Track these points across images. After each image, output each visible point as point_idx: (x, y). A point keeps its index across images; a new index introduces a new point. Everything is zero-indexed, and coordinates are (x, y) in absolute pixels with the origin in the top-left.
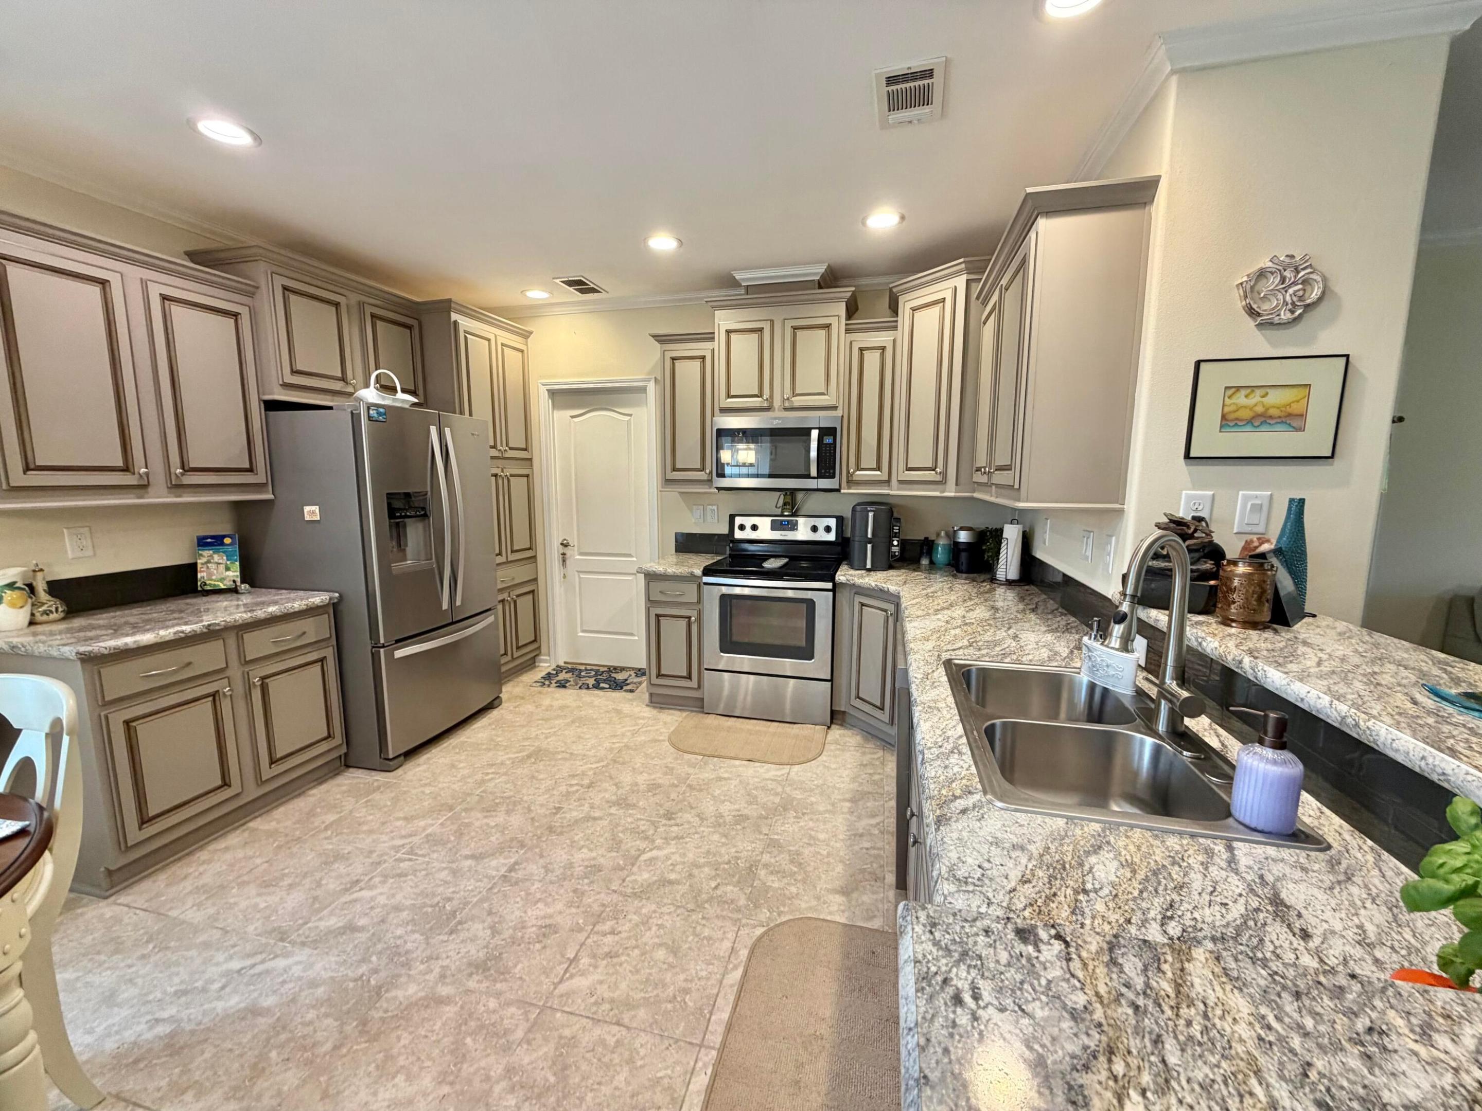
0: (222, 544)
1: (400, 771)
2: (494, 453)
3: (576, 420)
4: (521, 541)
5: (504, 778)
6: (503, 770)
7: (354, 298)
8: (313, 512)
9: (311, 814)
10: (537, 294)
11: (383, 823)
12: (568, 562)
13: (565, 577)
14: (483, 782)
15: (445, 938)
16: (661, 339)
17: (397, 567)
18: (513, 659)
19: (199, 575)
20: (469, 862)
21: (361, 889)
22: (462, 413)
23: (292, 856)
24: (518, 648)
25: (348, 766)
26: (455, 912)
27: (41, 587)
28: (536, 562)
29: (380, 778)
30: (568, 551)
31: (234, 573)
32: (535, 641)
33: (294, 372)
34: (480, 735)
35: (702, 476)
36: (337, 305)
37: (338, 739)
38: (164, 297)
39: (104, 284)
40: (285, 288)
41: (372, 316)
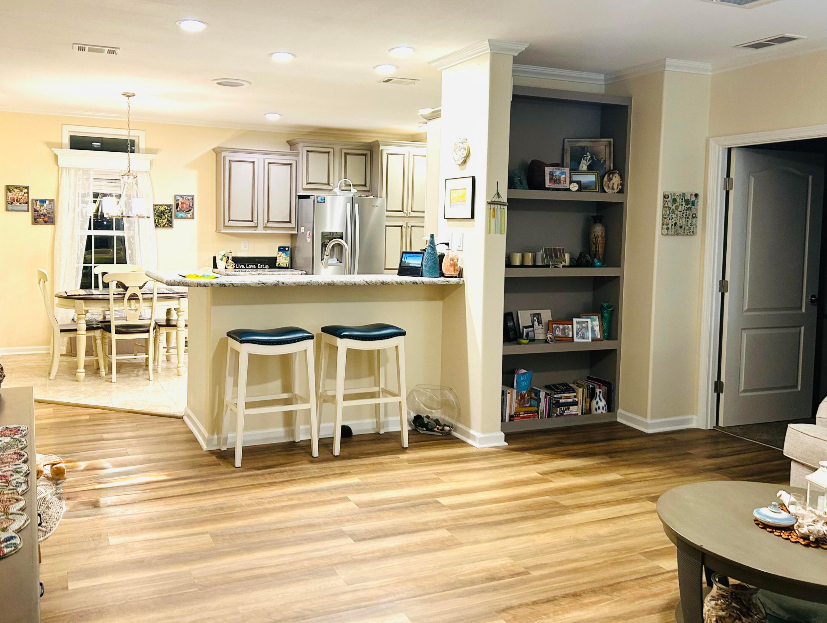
0: (285, 250)
2: (401, 214)
7: (337, 148)
19: (277, 261)
27: (230, 257)
31: (287, 262)
33: (308, 183)
36: (328, 153)
38: (269, 163)
39: (253, 162)
40: (308, 151)
41: (346, 154)
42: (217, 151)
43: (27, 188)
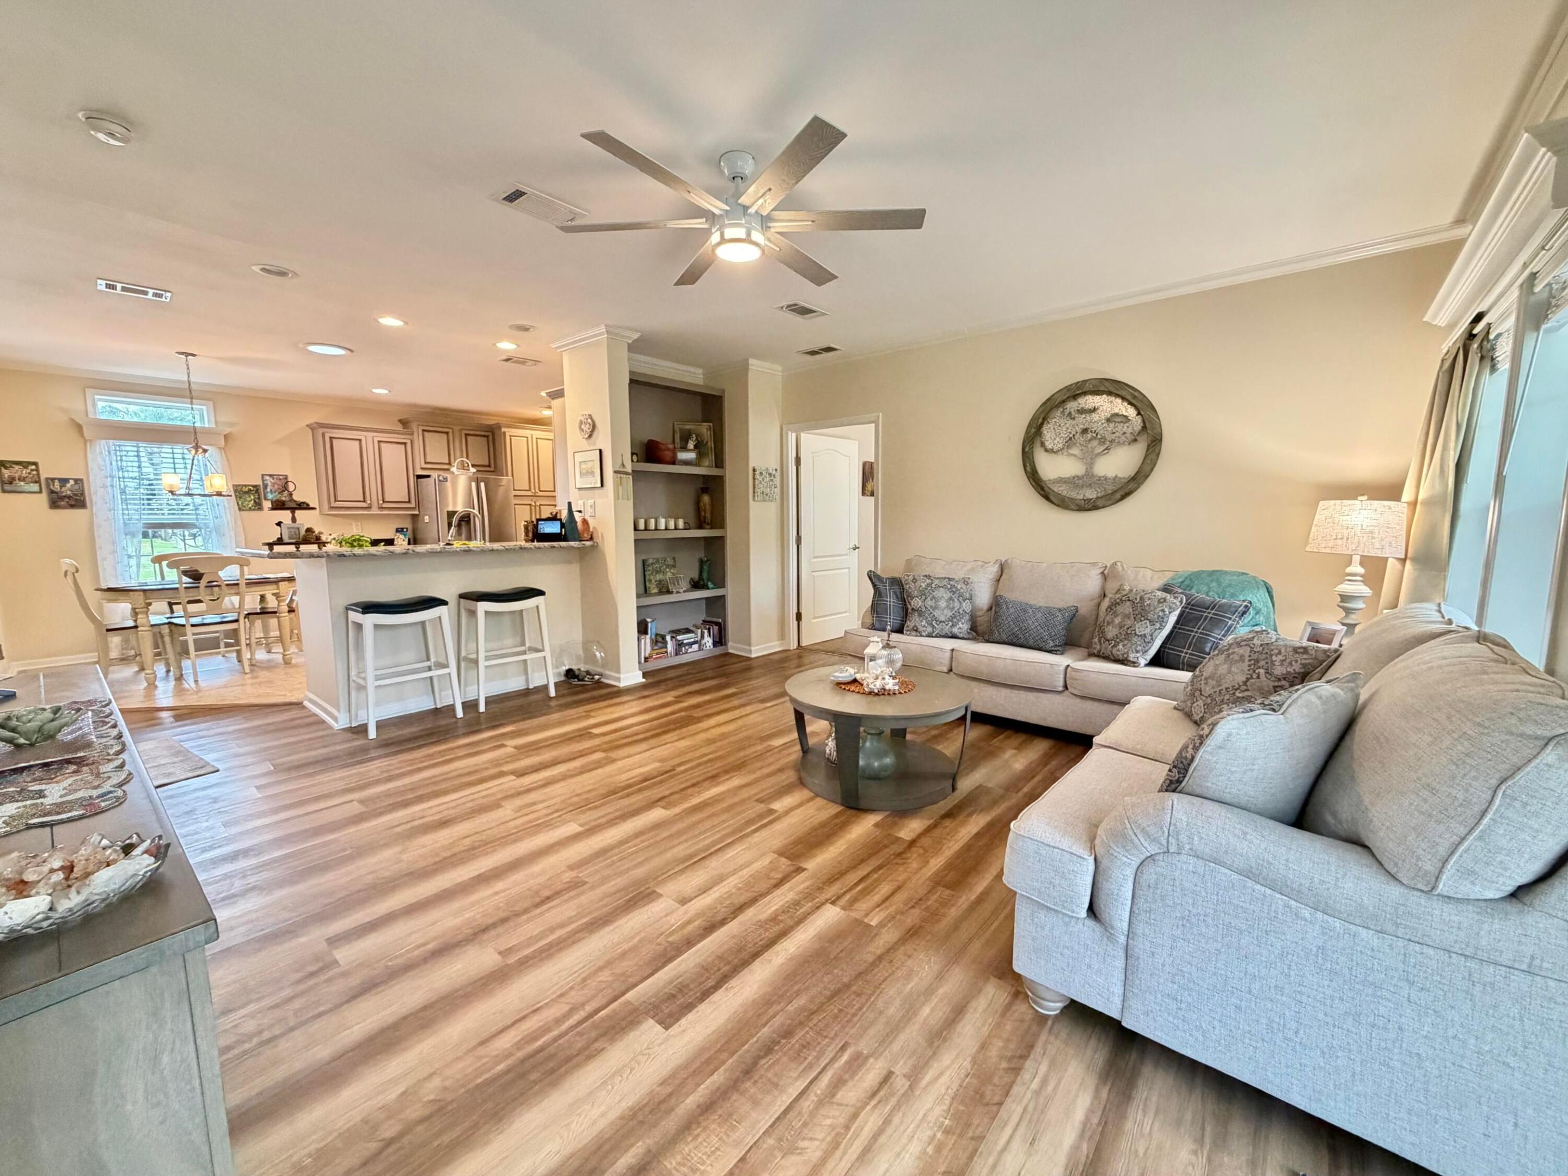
0: (403, 531)
7: (456, 429)
8: (427, 519)
33: (426, 463)
36: (448, 433)
38: (379, 442)
39: (360, 440)
40: (424, 430)
41: (466, 435)
42: (313, 428)
43: (35, 464)
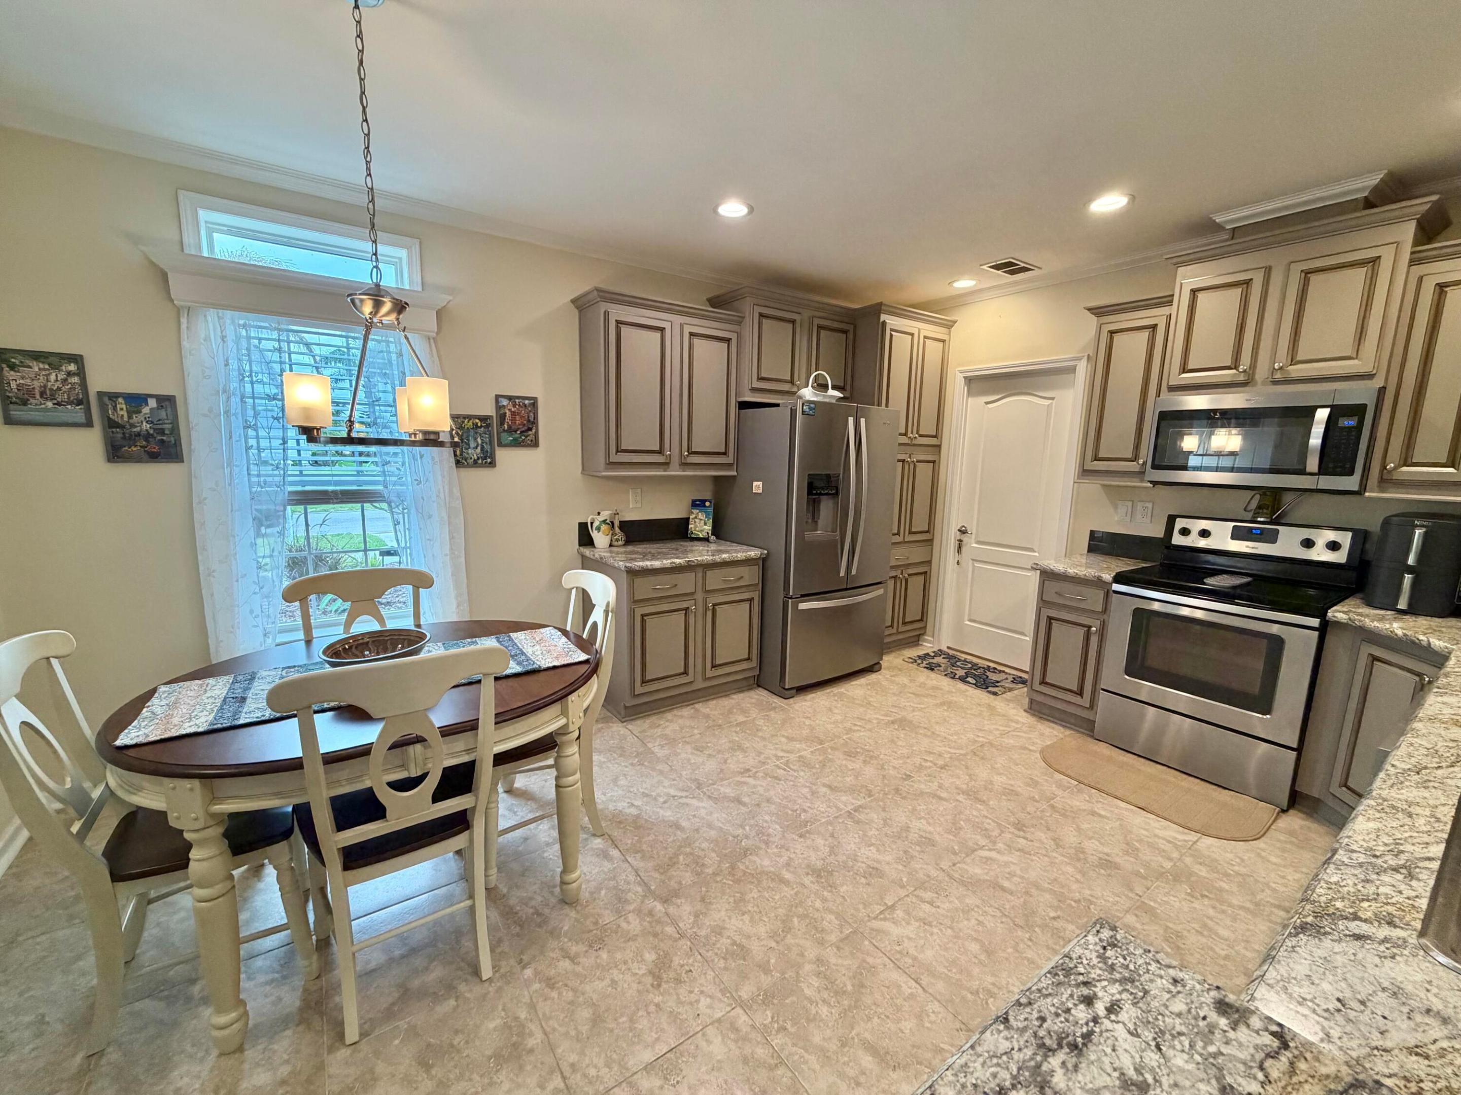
0: (705, 506)
1: (791, 700)
2: (904, 440)
3: (990, 406)
4: (920, 524)
5: (868, 734)
6: (868, 726)
7: (807, 314)
8: (758, 487)
9: (730, 711)
10: (964, 284)
11: (773, 736)
12: (964, 549)
13: (958, 563)
14: (850, 730)
15: (796, 838)
16: (1097, 312)
17: (809, 535)
18: (898, 633)
19: (690, 526)
20: (824, 790)
21: (749, 777)
22: (879, 405)
23: (714, 735)
24: (904, 623)
25: (759, 686)
26: (807, 822)
27: (617, 524)
28: (932, 545)
29: (777, 701)
30: (965, 538)
31: (708, 528)
32: (921, 620)
33: (760, 379)
34: (857, 692)
35: (1133, 466)
36: (793, 322)
37: (754, 663)
38: (691, 334)
39: (662, 330)
40: (761, 315)
41: (818, 327)
43: (77, 359)
